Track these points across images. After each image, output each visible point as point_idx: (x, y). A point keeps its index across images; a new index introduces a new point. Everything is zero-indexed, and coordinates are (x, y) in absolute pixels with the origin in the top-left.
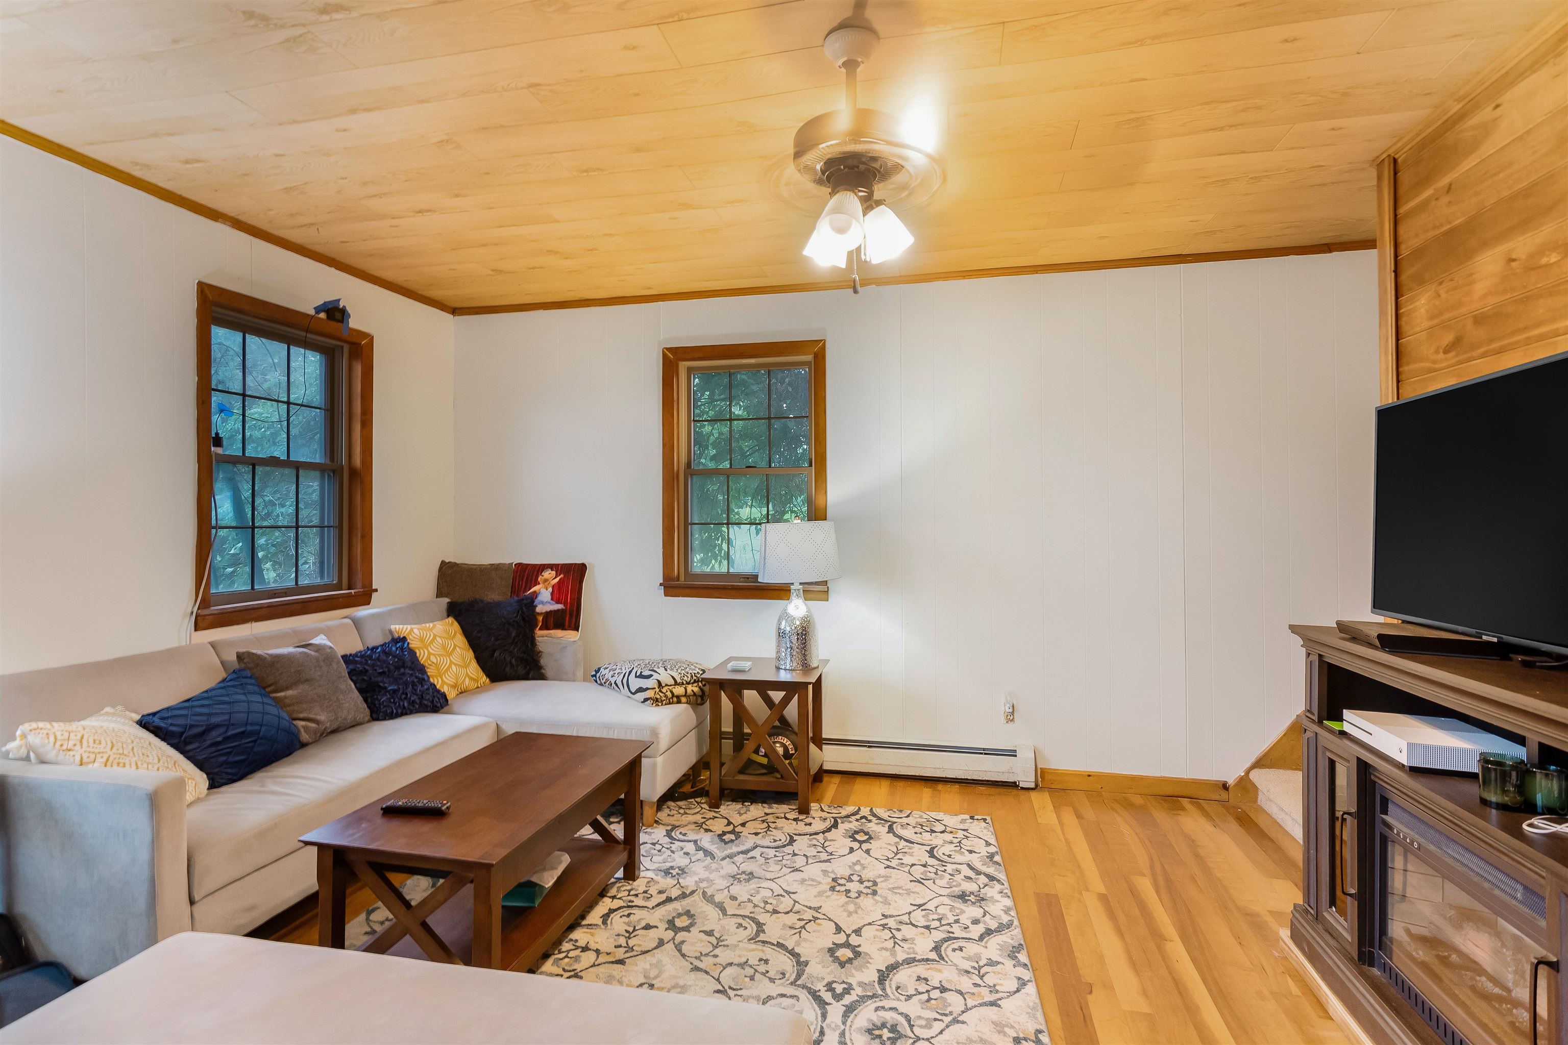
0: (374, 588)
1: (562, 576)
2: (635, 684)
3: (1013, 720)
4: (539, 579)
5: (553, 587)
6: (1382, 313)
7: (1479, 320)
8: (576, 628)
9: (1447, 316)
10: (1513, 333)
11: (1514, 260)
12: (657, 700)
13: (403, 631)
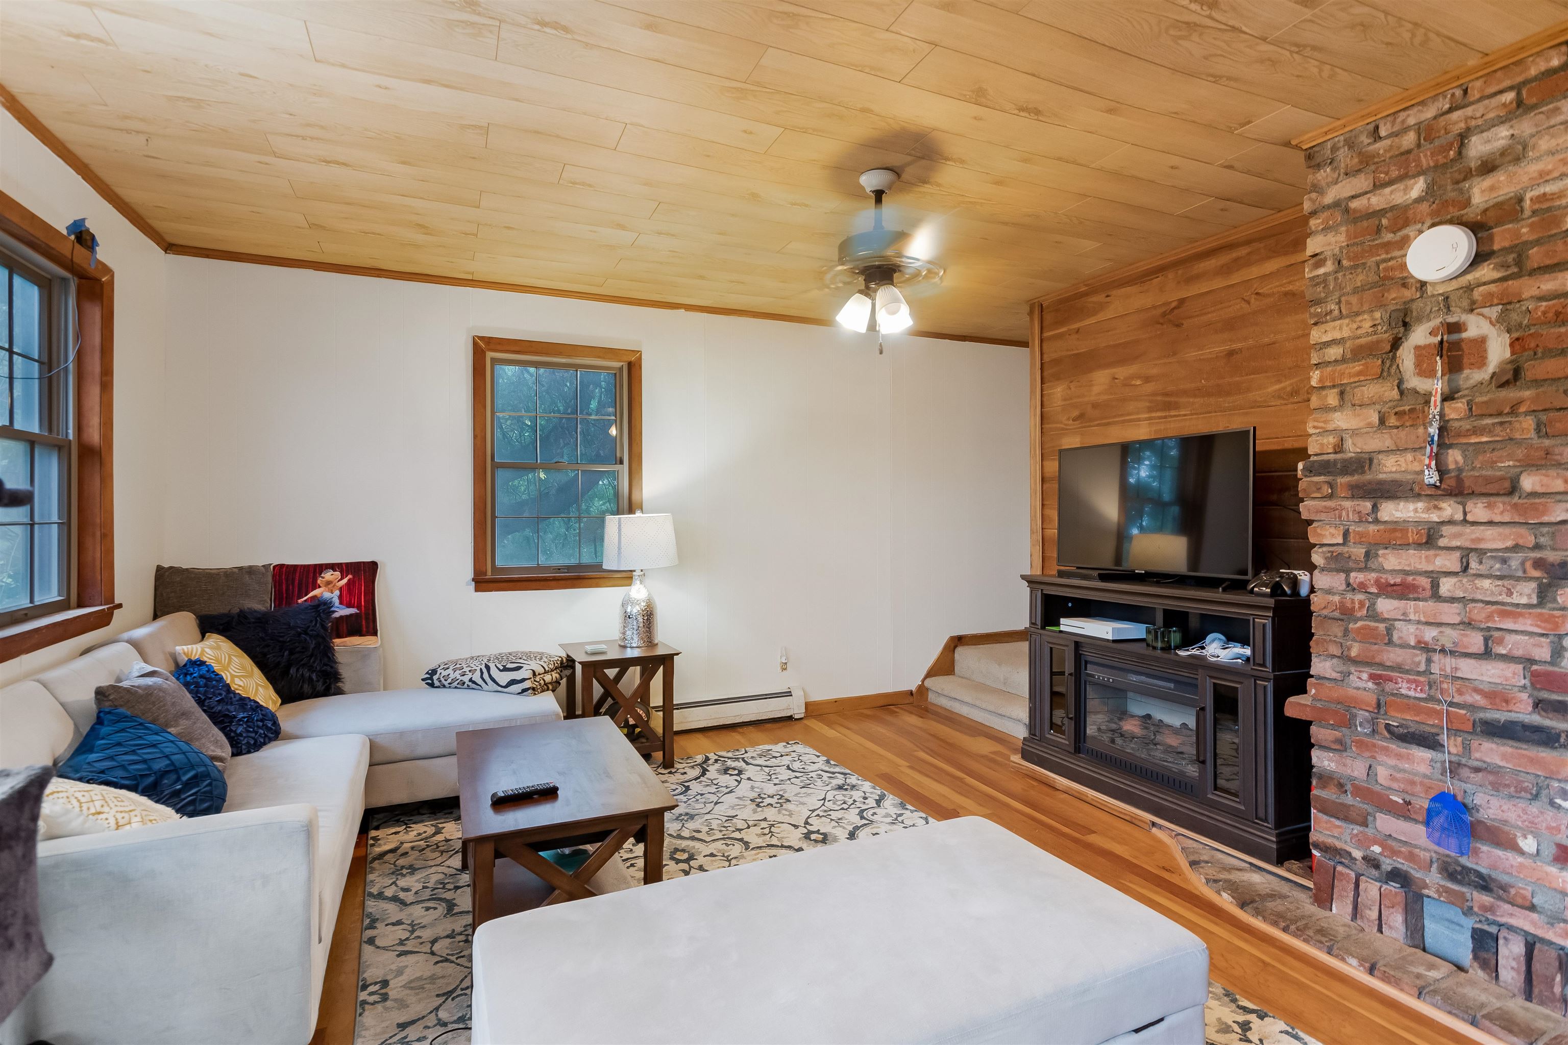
0: (117, 601)
1: (350, 576)
2: (504, 678)
3: (785, 669)
4: (319, 582)
5: (341, 589)
6: (1032, 392)
7: (1095, 406)
8: (375, 633)
9: (1075, 400)
10: (1115, 417)
11: (1117, 379)
12: (534, 689)
13: (194, 654)
